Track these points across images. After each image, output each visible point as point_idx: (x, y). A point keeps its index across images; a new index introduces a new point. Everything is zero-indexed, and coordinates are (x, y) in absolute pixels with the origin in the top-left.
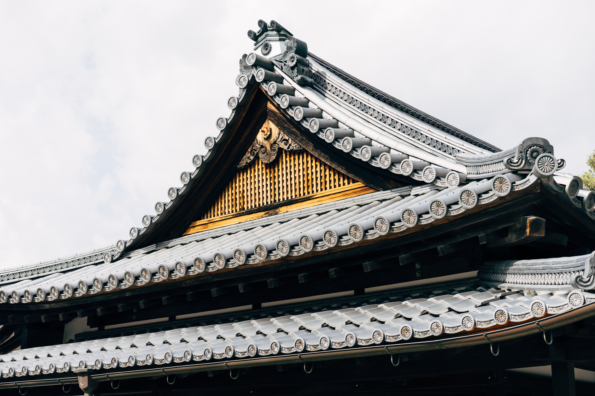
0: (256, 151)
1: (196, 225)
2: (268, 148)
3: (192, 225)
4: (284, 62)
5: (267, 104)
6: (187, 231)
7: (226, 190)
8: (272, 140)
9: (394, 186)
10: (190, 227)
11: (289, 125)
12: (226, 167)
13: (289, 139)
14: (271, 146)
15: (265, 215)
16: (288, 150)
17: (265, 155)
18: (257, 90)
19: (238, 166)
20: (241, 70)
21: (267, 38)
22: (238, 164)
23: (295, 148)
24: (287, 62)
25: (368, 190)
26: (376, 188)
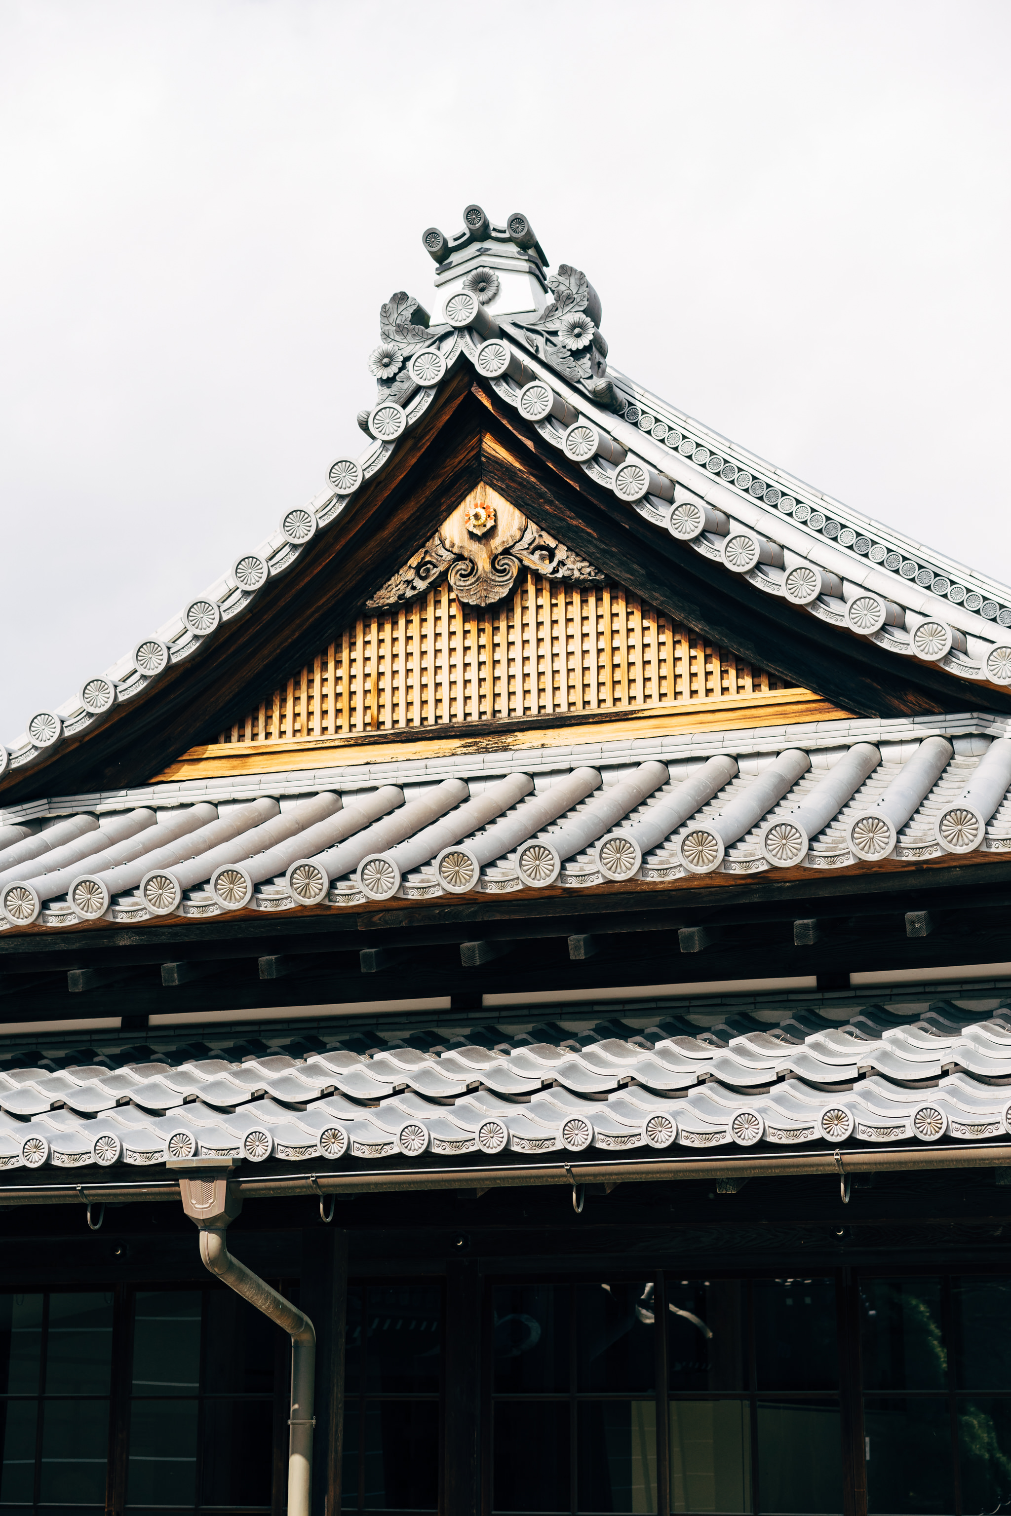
0: (435, 566)
1: (205, 756)
2: (483, 564)
3: (190, 755)
4: (544, 333)
5: (481, 441)
6: (166, 771)
7: (315, 666)
8: (497, 544)
9: (917, 708)
10: (180, 759)
11: (561, 508)
12: (324, 599)
13: (557, 545)
14: (494, 560)
15: (462, 748)
16: (554, 576)
17: (468, 583)
18: (461, 398)
19: (369, 603)
20: (386, 336)
21: (483, 258)
22: (371, 598)
23: (577, 574)
24: (559, 333)
25: (828, 712)
26: (859, 709)
